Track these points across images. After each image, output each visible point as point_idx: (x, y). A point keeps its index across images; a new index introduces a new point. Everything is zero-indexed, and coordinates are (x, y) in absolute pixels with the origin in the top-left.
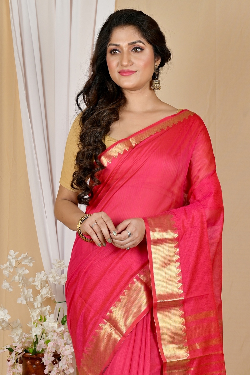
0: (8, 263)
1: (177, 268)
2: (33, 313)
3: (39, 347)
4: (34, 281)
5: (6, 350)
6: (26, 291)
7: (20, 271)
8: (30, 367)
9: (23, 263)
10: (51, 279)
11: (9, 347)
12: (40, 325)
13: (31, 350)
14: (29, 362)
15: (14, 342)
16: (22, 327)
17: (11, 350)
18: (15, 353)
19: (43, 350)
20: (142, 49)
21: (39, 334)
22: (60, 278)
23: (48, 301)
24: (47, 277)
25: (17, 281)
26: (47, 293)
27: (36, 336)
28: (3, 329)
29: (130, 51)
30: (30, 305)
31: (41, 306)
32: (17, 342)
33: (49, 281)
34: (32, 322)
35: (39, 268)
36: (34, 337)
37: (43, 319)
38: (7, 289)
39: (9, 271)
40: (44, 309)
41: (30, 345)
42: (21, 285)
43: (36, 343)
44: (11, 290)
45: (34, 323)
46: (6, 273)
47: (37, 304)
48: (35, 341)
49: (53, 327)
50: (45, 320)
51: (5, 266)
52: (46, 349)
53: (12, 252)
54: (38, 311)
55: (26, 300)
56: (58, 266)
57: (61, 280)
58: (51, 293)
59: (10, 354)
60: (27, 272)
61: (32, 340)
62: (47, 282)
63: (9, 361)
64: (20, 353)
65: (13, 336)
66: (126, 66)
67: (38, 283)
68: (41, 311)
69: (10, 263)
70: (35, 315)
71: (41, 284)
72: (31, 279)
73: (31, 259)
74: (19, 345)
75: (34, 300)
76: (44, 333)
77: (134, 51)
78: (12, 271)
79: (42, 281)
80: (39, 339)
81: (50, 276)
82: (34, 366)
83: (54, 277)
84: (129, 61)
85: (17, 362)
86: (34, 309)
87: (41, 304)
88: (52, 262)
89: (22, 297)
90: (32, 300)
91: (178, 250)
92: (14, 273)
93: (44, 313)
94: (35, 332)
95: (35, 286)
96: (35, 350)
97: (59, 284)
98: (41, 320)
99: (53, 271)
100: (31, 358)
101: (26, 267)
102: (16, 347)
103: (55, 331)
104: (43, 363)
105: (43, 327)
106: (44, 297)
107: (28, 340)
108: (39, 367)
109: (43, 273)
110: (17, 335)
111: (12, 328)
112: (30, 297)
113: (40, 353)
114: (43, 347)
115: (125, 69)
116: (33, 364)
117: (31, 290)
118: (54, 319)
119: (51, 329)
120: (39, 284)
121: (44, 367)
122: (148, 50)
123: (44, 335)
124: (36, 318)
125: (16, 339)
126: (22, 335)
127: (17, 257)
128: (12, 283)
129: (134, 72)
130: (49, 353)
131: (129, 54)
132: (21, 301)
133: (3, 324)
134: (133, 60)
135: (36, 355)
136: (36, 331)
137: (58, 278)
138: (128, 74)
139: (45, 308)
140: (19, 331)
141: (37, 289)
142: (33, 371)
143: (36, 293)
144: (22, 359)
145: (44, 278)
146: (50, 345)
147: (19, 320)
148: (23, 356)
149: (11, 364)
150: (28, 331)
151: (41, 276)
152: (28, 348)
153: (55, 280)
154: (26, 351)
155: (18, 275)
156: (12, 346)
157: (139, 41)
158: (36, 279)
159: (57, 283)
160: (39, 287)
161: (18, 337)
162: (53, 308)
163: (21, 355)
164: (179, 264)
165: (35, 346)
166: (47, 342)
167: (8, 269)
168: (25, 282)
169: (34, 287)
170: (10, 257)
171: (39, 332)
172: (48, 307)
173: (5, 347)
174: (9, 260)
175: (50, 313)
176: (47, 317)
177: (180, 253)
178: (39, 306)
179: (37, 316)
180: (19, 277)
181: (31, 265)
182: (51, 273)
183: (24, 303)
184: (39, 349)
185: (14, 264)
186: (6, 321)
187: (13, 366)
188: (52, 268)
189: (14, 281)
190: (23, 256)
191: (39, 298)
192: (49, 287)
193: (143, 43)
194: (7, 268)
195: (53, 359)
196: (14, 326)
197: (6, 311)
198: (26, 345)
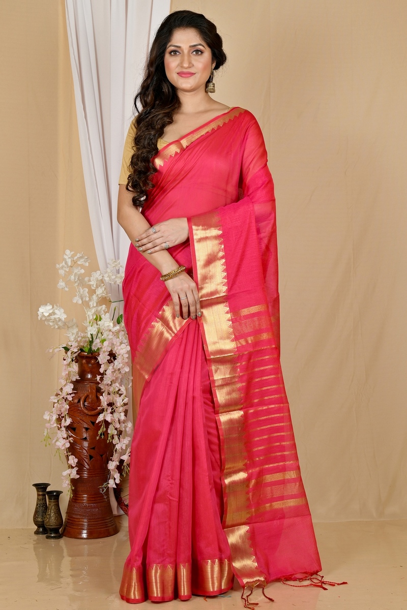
0: (64, 262)
1: (222, 265)
2: (89, 312)
3: (95, 346)
4: (90, 281)
5: (61, 349)
6: (82, 291)
7: (76, 271)
8: (86, 366)
9: (79, 263)
10: (107, 279)
11: (65, 346)
12: (96, 325)
13: (86, 349)
14: (84, 361)
15: (70, 341)
16: (77, 326)
17: (67, 349)
18: (71, 352)
19: (98, 349)
20: (202, 52)
21: (95, 333)
22: (116, 278)
23: (104, 301)
24: (103, 276)
25: (73, 281)
26: (103, 292)
27: (92, 335)
28: (59, 328)
29: (190, 53)
30: (86, 304)
31: (97, 306)
32: (73, 341)
33: (105, 280)
34: (88, 321)
35: (94, 267)
36: (89, 336)
37: (98, 319)
38: (62, 288)
39: (65, 271)
40: (99, 308)
41: (86, 344)
42: (76, 284)
43: (91, 342)
44: (67, 289)
45: (90, 323)
46: (62, 272)
47: (93, 303)
48: (91, 340)
49: (108, 326)
50: (100, 319)
51: (61, 265)
52: (101, 348)
53: (68, 252)
54: (93, 310)
55: (82, 299)
56: (114, 265)
57: (117, 279)
58: (107, 292)
59: (66, 353)
60: (83, 271)
61: (88, 339)
62: (102, 281)
63: (64, 360)
64: (76, 352)
65: (69, 335)
66: (186, 68)
67: (93, 283)
68: (97, 311)
69: (66, 263)
70: (90, 314)
71: (97, 284)
72: (86, 279)
73: (87, 259)
74: (75, 344)
75: (90, 300)
76: (99, 332)
77: (194, 53)
78: (68, 270)
79: (97, 280)
80: (94, 338)
81: (106, 275)
82: (90, 365)
83: (109, 276)
84: (190, 63)
85: (73, 360)
86: (90, 308)
87: (97, 303)
88: (108, 261)
89: (78, 296)
90: (87, 299)
91: (223, 246)
92: (70, 273)
93: (100, 312)
94: (90, 331)
95: (91, 285)
96: (90, 349)
97: (115, 283)
98: (96, 319)
99: (109, 270)
100: (86, 357)
101: (82, 266)
102: (72, 346)
103: (110, 330)
104: (99, 362)
105: (98, 326)
106: (100, 296)
107: (83, 339)
108: (94, 366)
109: (98, 272)
110: (73, 334)
111: (68, 327)
112: (86, 296)
113: (95, 352)
114: (99, 346)
115: (185, 70)
116: (88, 363)
117: (87, 290)
118: (110, 318)
119: (107, 328)
120: (95, 284)
121: (99, 366)
122: (207, 54)
123: (100, 334)
124: (91, 318)
125: (72, 338)
126: (77, 334)
127: (73, 256)
128: (68, 283)
129: (193, 74)
130: (104, 352)
131: (189, 56)
132: (77, 300)
133: (60, 323)
134: (194, 62)
135: (92, 354)
136: (92, 330)
137: (113, 277)
138: (187, 76)
139: (101, 307)
140: (75, 331)
141: (93, 288)
142: (89, 370)
143: (92, 292)
144: (78, 358)
145: (100, 278)
146: (106, 344)
147: (74, 319)
148: (78, 355)
149: (67, 363)
150: (84, 330)
151: (97, 275)
152: (84, 347)
153: (110, 280)
154: (82, 350)
155: (74, 274)
156: (67, 345)
157: (200, 45)
158: (92, 278)
159: (113, 283)
160: (95, 286)
161: (74, 336)
162: (108, 307)
163: (76, 354)
164: (224, 261)
165: (90, 345)
166: (103, 341)
167: (64, 268)
168: (81, 281)
169: (89, 287)
170: (66, 257)
171: (95, 331)
172: (104, 306)
173: (61, 346)
174: (65, 260)
175: (105, 313)
176: (103, 316)
177: (225, 250)
178: (95, 305)
179: (93, 315)
180: (75, 276)
181: (87, 264)
182: (106, 272)
183: (80, 302)
184: (94, 348)
185: (70, 264)
186: (62, 320)
187: (69, 365)
188: (107, 267)
189: (70, 280)
190: (78, 255)
191: (94, 297)
192: (104, 286)
193: (204, 47)
194: (62, 267)
195: (109, 358)
196: (69, 325)
197: (62, 311)
198: (82, 344)
